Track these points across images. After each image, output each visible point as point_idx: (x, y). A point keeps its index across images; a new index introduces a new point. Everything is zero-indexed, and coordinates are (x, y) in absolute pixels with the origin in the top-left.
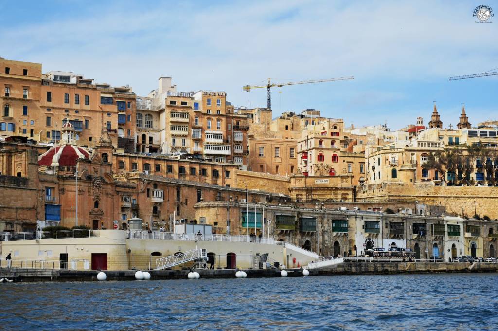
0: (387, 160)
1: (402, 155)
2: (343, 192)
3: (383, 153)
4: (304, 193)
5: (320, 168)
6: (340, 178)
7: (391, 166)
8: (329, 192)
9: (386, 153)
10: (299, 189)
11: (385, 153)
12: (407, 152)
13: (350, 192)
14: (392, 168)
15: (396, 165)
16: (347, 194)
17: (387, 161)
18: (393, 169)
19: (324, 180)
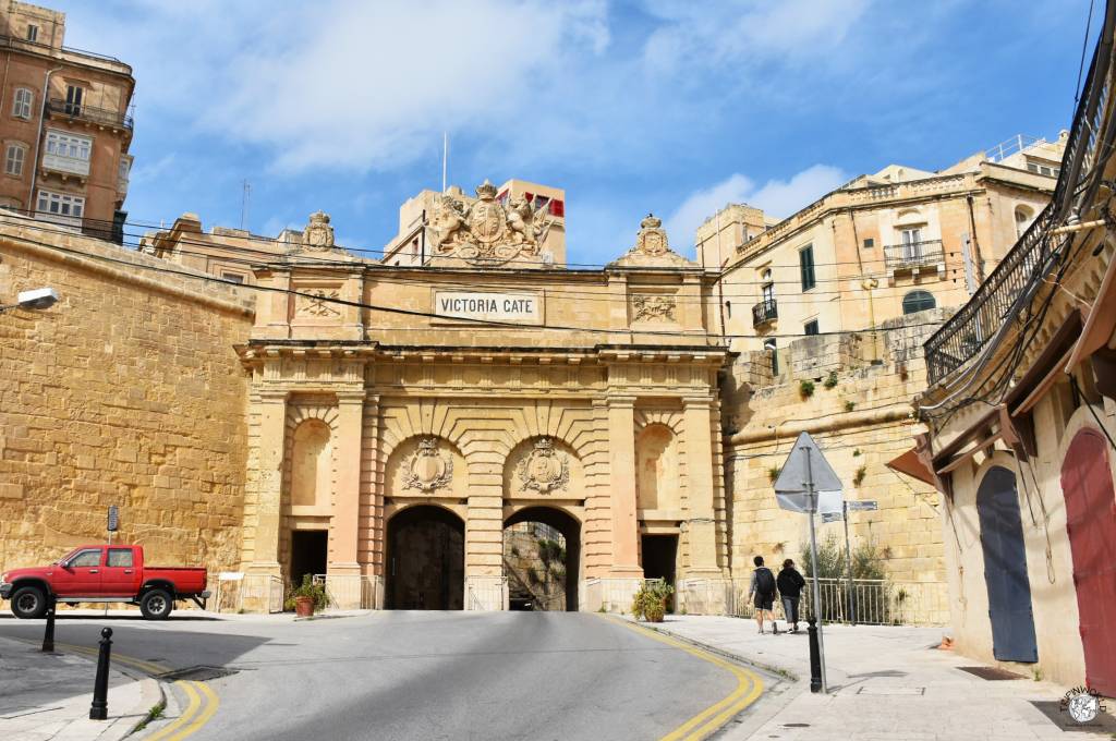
0: (869, 243)
1: (965, 211)
2: (647, 386)
3: (840, 211)
4: (350, 383)
5: (476, 215)
6: (618, 288)
7: (901, 274)
8: (538, 386)
9: (862, 208)
10: (315, 356)
11: (852, 210)
12: (992, 194)
13: (697, 389)
14: (907, 287)
15: (933, 271)
16: (677, 405)
17: (866, 253)
18: (912, 295)
19: (500, 298)
